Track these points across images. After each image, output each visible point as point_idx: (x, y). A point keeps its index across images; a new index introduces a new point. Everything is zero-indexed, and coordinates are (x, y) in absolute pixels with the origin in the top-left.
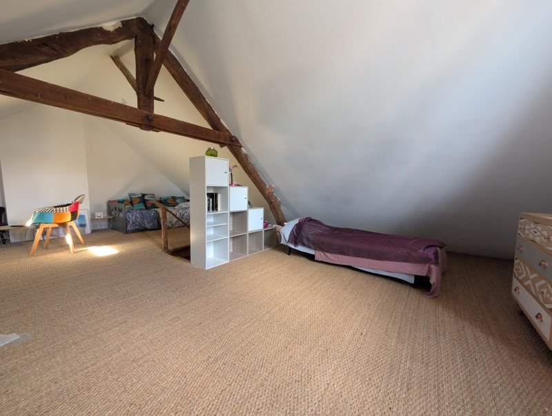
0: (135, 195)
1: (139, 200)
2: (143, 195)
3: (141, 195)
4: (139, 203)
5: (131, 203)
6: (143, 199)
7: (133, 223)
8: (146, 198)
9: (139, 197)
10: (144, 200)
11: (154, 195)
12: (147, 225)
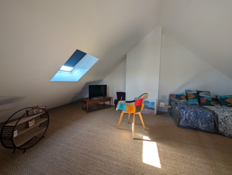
0: (191, 91)
1: (194, 96)
2: (198, 92)
3: (196, 92)
4: (194, 98)
5: (187, 98)
6: (197, 95)
7: (186, 120)
8: (201, 94)
9: (194, 94)
10: (199, 96)
11: (209, 92)
12: (200, 125)
